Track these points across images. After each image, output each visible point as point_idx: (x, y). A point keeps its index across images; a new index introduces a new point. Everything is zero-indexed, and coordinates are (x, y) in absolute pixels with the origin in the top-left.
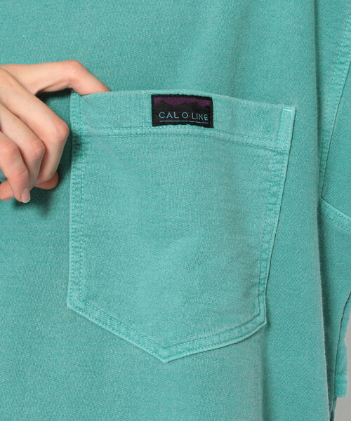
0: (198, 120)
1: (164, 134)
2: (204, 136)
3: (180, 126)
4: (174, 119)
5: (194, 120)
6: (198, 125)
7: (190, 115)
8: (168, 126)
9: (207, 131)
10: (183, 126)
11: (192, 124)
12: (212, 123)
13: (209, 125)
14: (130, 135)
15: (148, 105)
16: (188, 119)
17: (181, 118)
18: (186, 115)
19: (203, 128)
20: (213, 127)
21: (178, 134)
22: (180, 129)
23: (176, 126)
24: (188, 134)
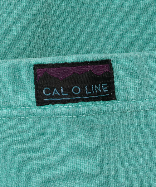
0: (95, 94)
1: (51, 116)
2: (104, 113)
3: (70, 105)
4: (61, 96)
5: (89, 95)
6: (95, 100)
7: (83, 89)
8: (56, 106)
9: (108, 105)
10: (75, 105)
11: (86, 101)
12: (114, 93)
13: (110, 96)
14: (11, 116)
15: (29, 77)
16: (81, 95)
17: (71, 95)
18: (77, 89)
19: (102, 102)
20: (115, 99)
21: (68, 115)
22: (71, 108)
23: (66, 106)
24: (82, 114)
